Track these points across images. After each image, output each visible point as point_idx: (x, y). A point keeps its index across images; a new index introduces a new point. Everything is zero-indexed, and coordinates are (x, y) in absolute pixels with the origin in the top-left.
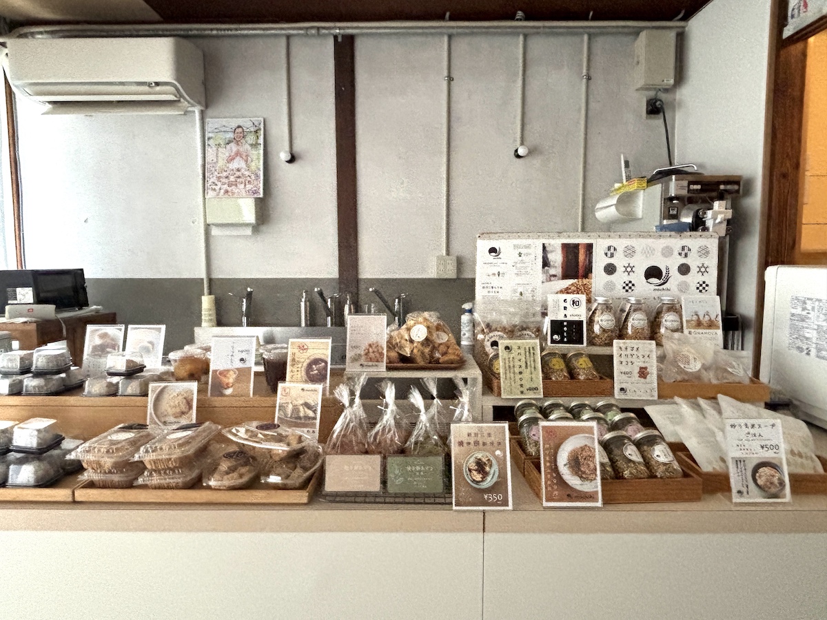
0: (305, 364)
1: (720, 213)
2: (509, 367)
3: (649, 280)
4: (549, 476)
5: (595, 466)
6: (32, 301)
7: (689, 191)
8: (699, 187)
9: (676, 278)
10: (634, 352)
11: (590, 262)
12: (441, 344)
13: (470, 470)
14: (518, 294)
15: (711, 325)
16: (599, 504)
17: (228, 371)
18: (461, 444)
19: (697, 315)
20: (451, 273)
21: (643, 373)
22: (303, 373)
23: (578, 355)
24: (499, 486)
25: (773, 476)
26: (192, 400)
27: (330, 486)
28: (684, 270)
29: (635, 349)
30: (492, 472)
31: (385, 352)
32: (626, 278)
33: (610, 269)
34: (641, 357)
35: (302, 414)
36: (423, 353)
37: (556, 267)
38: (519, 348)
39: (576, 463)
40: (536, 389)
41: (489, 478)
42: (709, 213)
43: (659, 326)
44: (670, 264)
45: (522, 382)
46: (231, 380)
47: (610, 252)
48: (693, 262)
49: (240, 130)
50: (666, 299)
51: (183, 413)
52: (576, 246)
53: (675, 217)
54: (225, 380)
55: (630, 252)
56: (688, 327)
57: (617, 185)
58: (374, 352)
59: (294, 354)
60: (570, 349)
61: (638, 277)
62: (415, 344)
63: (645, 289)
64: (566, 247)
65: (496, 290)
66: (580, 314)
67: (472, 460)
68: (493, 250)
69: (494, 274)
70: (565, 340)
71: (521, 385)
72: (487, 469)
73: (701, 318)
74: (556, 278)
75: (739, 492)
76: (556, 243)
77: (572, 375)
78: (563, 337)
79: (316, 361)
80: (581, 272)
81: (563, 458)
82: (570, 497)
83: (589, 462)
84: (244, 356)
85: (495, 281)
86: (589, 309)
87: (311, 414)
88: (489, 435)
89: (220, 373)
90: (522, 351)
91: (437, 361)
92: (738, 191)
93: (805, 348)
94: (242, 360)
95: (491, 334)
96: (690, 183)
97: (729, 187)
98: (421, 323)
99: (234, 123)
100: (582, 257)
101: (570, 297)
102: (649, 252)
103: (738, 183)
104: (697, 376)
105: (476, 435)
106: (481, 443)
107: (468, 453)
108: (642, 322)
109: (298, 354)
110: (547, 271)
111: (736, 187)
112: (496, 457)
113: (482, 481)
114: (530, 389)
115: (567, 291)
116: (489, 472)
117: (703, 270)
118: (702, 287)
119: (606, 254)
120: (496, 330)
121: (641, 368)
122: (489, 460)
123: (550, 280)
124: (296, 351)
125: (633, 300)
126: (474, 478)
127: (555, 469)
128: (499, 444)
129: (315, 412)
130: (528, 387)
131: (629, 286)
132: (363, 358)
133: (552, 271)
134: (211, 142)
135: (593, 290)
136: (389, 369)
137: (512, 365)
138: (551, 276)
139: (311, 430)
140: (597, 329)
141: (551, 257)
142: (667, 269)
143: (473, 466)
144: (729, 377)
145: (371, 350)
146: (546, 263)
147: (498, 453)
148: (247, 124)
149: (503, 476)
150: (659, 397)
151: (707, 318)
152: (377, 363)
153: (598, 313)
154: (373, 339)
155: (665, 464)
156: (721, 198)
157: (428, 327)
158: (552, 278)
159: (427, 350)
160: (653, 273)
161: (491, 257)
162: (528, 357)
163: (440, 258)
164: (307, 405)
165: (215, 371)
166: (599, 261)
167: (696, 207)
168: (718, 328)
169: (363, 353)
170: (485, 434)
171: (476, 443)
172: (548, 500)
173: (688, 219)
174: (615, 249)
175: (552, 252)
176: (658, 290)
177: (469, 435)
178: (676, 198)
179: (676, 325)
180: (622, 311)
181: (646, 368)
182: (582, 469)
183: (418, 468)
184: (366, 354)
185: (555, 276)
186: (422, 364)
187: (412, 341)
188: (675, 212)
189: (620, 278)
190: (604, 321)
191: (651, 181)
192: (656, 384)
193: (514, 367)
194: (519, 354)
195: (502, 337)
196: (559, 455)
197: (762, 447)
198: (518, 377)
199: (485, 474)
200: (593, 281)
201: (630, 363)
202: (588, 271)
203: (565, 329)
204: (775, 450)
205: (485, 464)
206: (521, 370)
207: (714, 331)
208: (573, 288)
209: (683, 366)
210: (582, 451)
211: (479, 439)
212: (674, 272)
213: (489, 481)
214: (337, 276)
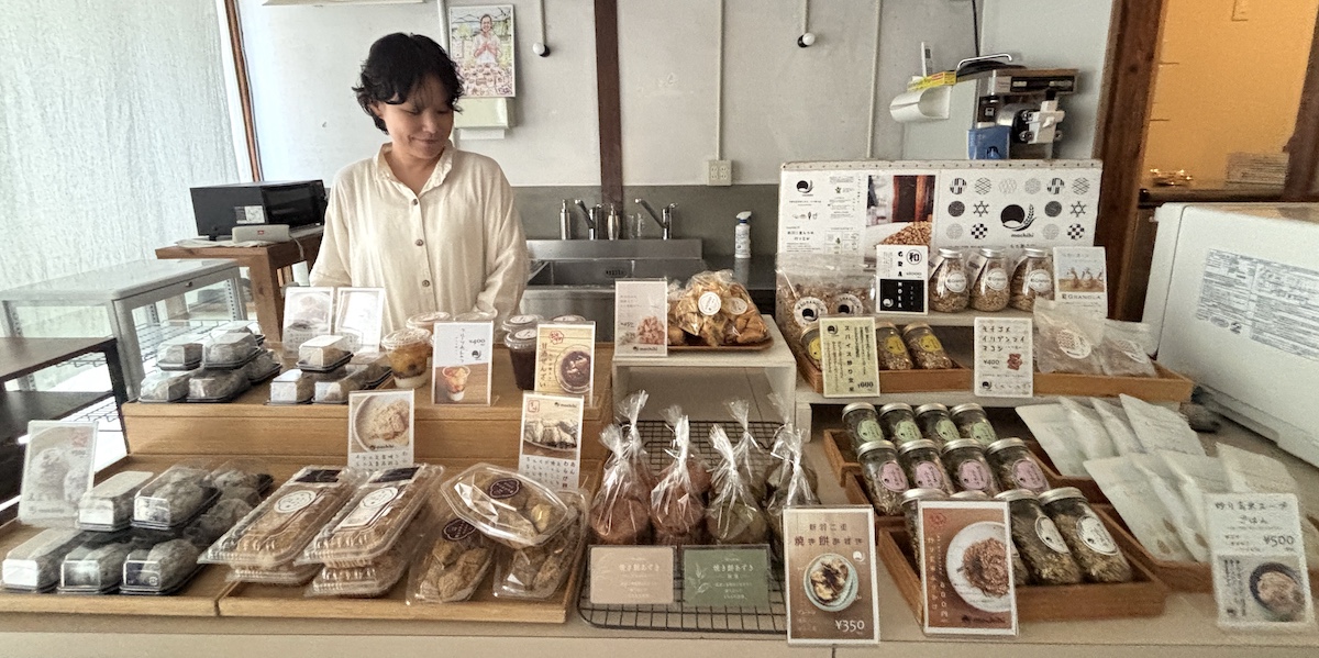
0: (560, 360)
1: (1051, 115)
2: (835, 354)
3: (1006, 224)
4: (934, 587)
5: (1006, 572)
6: (263, 221)
7: (1012, 88)
8: (1024, 84)
9: (1041, 220)
10: (1004, 334)
11: (931, 200)
12: (738, 316)
13: (814, 583)
14: (834, 241)
15: (1092, 285)
16: (1013, 630)
17: (457, 368)
18: (799, 541)
19: (1073, 272)
20: (726, 180)
21: (1014, 362)
22: (558, 373)
23: (919, 331)
24: (860, 607)
25: (1285, 586)
26: (408, 414)
27: (599, 594)
28: (1053, 209)
29: (1004, 330)
30: (848, 585)
31: (666, 330)
32: (977, 220)
33: (956, 209)
34: (1012, 340)
35: (556, 439)
36: (716, 331)
37: (885, 206)
38: (847, 328)
39: (976, 569)
40: (871, 384)
41: (843, 595)
42: (1036, 115)
43: (1021, 286)
44: (1034, 203)
45: (852, 376)
46: (462, 382)
47: (959, 186)
48: (1066, 199)
49: (487, 19)
50: (1032, 252)
51: (396, 434)
52: (913, 179)
53: (992, 119)
54: (453, 381)
55: (983, 186)
56: (1061, 290)
57: (916, 79)
58: (651, 331)
59: (545, 345)
60: (908, 318)
61: (993, 220)
62: (705, 320)
63: (1001, 235)
64: (899, 180)
65: (806, 236)
66: (920, 272)
67: (818, 566)
68: (802, 185)
69: (803, 216)
70: (900, 305)
71: (851, 380)
72: (841, 581)
73: (1079, 278)
74: (884, 221)
75: (1230, 611)
76: (886, 175)
77: (917, 364)
78: (896, 302)
79: (575, 356)
80: (918, 209)
81: (955, 560)
82: (966, 621)
83: (997, 567)
84: (477, 347)
85: (805, 225)
86: (931, 264)
87: (569, 439)
88: (843, 527)
89: (447, 373)
90: (852, 334)
91: (735, 343)
92: (1071, 89)
93: (1230, 322)
94: (475, 353)
95: (804, 300)
96: (1014, 79)
97: (1060, 84)
98: (712, 290)
99: (479, 11)
100: (920, 193)
101: (906, 249)
102: (1008, 187)
103: (1071, 78)
104: (1086, 365)
105: (823, 527)
106: (831, 541)
107: (811, 557)
108: (1001, 283)
109: (550, 346)
110: (874, 213)
111: (1069, 83)
112: (855, 563)
113: (834, 600)
114: (862, 385)
115: (899, 239)
116: (844, 585)
117: (1078, 209)
118: (1075, 232)
119: (952, 189)
120: (809, 295)
121: (1011, 355)
122: (843, 567)
123: (877, 224)
124: (548, 341)
125: (989, 253)
126: (821, 595)
127: (942, 575)
128: (859, 541)
129: (574, 436)
130: (860, 381)
131: (980, 231)
132: (638, 338)
133: (880, 212)
134: (456, 34)
135: (931, 236)
136: (671, 352)
137: (838, 352)
138: (878, 218)
139: (569, 461)
140: (940, 289)
141: (879, 193)
142: (1032, 208)
143: (820, 577)
144: (1126, 363)
145: (647, 328)
146: (872, 201)
147: (857, 555)
148: (494, 11)
149: (864, 590)
150: (1035, 392)
151: (1087, 277)
152: (655, 346)
153: (944, 269)
154: (650, 314)
155: (1105, 558)
156: (1050, 97)
157: (722, 297)
158: (880, 221)
159: (720, 328)
160: (1012, 213)
161: (800, 194)
162: (859, 340)
163: (712, 163)
164: (563, 426)
165: (439, 369)
166: (943, 198)
167: (1017, 108)
168: (1102, 290)
169: (636, 331)
170: (838, 527)
171: (824, 540)
172: (932, 625)
173: (1006, 121)
174: (964, 183)
175: (880, 186)
176: (1018, 236)
177: (812, 527)
178: (996, 97)
179: (1045, 287)
180: (974, 265)
181: (1018, 356)
182: (986, 577)
183: (730, 568)
184: (641, 334)
185: (883, 218)
186: (715, 346)
187: (699, 314)
188: (991, 113)
189: (968, 220)
190: (950, 282)
191: (964, 73)
192: (1031, 379)
193: (840, 354)
194: (848, 337)
195: (817, 304)
196: (949, 553)
197: (1267, 540)
198: (846, 368)
199: (838, 588)
200: (933, 224)
201: (996, 349)
202: (927, 211)
203: (900, 291)
204: (1287, 545)
205: (837, 572)
206: (850, 359)
207: (1096, 294)
208: (906, 233)
209: (1065, 350)
210: (986, 547)
211: (828, 533)
212: (1040, 212)
213: (843, 600)
214: (600, 183)
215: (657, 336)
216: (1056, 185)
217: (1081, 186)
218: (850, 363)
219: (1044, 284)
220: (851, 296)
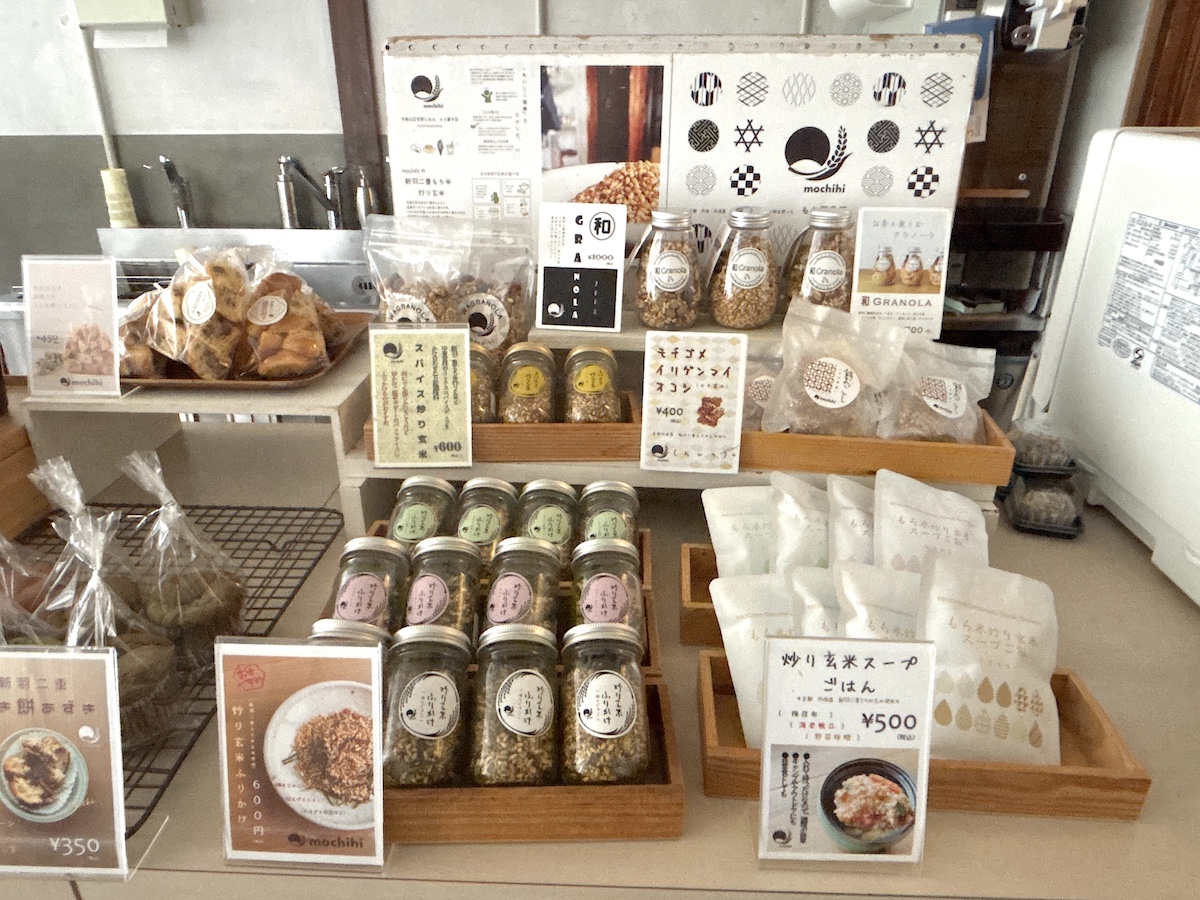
2: (395, 394)
3: (794, 166)
4: (241, 788)
5: (369, 766)
9: (861, 158)
10: (695, 362)
11: (657, 118)
12: (267, 328)
13: (10, 776)
14: (488, 199)
15: (920, 281)
16: (378, 859)
19: (889, 257)
21: (709, 412)
23: (591, 356)
24: (90, 817)
25: (883, 798)
28: (883, 137)
29: (696, 354)
30: (71, 780)
31: (118, 351)
32: (741, 160)
33: (703, 136)
34: (709, 373)
37: (573, 129)
38: (420, 348)
39: (316, 755)
40: (457, 446)
41: (63, 797)
43: (797, 281)
44: (848, 124)
45: (424, 432)
47: (706, 88)
48: (908, 116)
52: (623, 74)
55: (753, 89)
56: (862, 290)
58: (88, 351)
60: (578, 337)
61: (770, 157)
62: (191, 331)
63: (784, 186)
64: (596, 75)
65: (439, 188)
67: (15, 748)
68: (421, 84)
69: (429, 148)
70: (575, 315)
71: (422, 439)
72: (58, 774)
73: (898, 265)
74: (575, 159)
75: (779, 835)
76: (572, 66)
78: (569, 309)
81: (280, 742)
82: (296, 842)
83: (352, 756)
85: (434, 166)
88: (61, 684)
90: (428, 358)
91: (255, 375)
93: (1133, 347)
98: (204, 279)
100: (635, 104)
101: (592, 210)
102: (800, 90)
104: (843, 420)
105: (22, 683)
106: (38, 706)
107: (4, 733)
108: (753, 274)
110: (554, 141)
112: (81, 745)
113: (45, 804)
114: (443, 447)
116: (63, 781)
117: (929, 138)
118: (923, 183)
119: (695, 96)
121: (705, 400)
122: (61, 751)
123: (562, 165)
125: (740, 220)
126: (22, 796)
127: (254, 766)
128: (89, 708)
130: (437, 443)
131: (746, 180)
133: (566, 141)
135: (661, 189)
137: (400, 391)
138: (563, 153)
141: (563, 103)
142: (843, 136)
143: (19, 766)
145: (82, 346)
146: (550, 120)
147: (85, 732)
149: (98, 789)
150: (745, 465)
151: (912, 264)
152: (98, 378)
154: (87, 321)
158: (566, 159)
159: (220, 347)
160: (807, 145)
161: (417, 103)
166: (678, 114)
168: (936, 290)
169: (63, 350)
170: (51, 684)
171: (25, 706)
172: (237, 847)
174: (717, 83)
175: (564, 88)
176: (816, 190)
179: (833, 282)
181: (718, 401)
182: (333, 773)
185: (571, 153)
186: (209, 378)
187: (183, 323)
189: (725, 157)
192: (737, 441)
194: (419, 363)
196: (270, 733)
197: (867, 721)
198: (416, 417)
199: (51, 788)
200: (662, 167)
201: (680, 389)
202: (651, 139)
203: (576, 289)
204: (902, 730)
205: (50, 760)
206: (422, 402)
207: (922, 297)
208: (615, 185)
209: (811, 393)
210: (336, 724)
211: (33, 693)
212: (858, 144)
213: (63, 805)
214: (340, 130)
215: (99, 359)
216: (890, 87)
217: (938, 90)
218: (421, 409)
219: (836, 278)
220: (490, 297)
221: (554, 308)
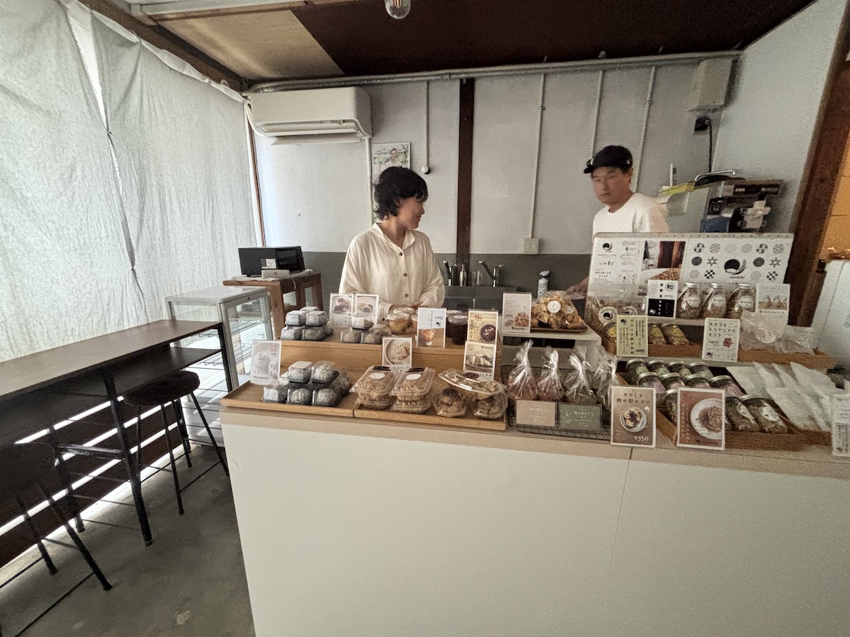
0: (480, 328)
1: (760, 210)
2: (624, 334)
3: (727, 270)
4: (683, 426)
5: (721, 423)
6: (275, 267)
7: (735, 193)
8: (744, 190)
9: (750, 269)
10: (723, 328)
11: (682, 256)
12: (568, 315)
13: (625, 419)
14: (622, 278)
15: (780, 306)
16: (722, 448)
17: (429, 330)
18: (619, 400)
19: (768, 298)
20: (534, 251)
21: (727, 343)
22: (479, 335)
23: (670, 326)
24: (646, 432)
26: (409, 349)
27: (520, 419)
28: (759, 262)
29: (723, 325)
30: (642, 421)
31: (530, 320)
32: (709, 268)
34: (727, 330)
35: (482, 364)
36: (557, 321)
37: (653, 259)
38: (632, 321)
39: (705, 418)
40: (643, 351)
41: (639, 426)
42: (750, 211)
43: (733, 305)
44: (746, 258)
45: (633, 346)
46: (431, 337)
47: (699, 248)
48: (768, 256)
49: (394, 151)
50: (743, 286)
51: (404, 357)
52: (672, 243)
53: (718, 213)
54: (427, 336)
55: (715, 248)
56: (759, 307)
57: (665, 188)
58: (521, 319)
59: (472, 321)
60: (665, 320)
61: (719, 268)
62: (552, 315)
63: (724, 277)
64: (664, 244)
65: (606, 275)
66: (673, 295)
67: (627, 412)
68: (606, 245)
69: (605, 263)
70: (659, 313)
71: (632, 348)
72: (638, 419)
73: (772, 301)
74: (653, 267)
75: (839, 448)
76: (655, 242)
77: (668, 341)
78: (657, 311)
79: (488, 327)
80: (673, 264)
81: (695, 415)
82: (698, 442)
83: (716, 419)
84: (439, 321)
85: (606, 269)
86: (679, 292)
87: (489, 364)
88: (641, 396)
89: (424, 332)
90: (634, 324)
91: (566, 327)
92: (776, 193)
94: (438, 323)
95: (605, 308)
96: (736, 187)
97: (769, 189)
98: (555, 300)
100: (675, 252)
101: (665, 282)
102: (731, 249)
103: (777, 186)
104: (772, 347)
105: (631, 395)
106: (634, 402)
107: (624, 408)
108: (722, 303)
109: (475, 321)
110: (647, 262)
111: (775, 189)
112: (645, 412)
113: (634, 427)
114: (638, 351)
115: (660, 277)
116: (640, 421)
117: (775, 262)
118: (772, 276)
119: (695, 250)
120: (608, 305)
121: (726, 339)
122: (639, 413)
123: (648, 269)
124: (474, 319)
125: (715, 285)
126: (628, 424)
127: (688, 421)
128: (648, 402)
129: (491, 362)
130: (637, 349)
131: (710, 274)
132: (515, 323)
133: (651, 262)
135: (680, 276)
136: (532, 331)
138: (649, 265)
139: (489, 374)
140: (684, 306)
141: (651, 251)
142: (745, 262)
143: (628, 417)
144: (797, 348)
145: (519, 318)
146: (646, 256)
147: (647, 408)
149: (649, 424)
150: (738, 360)
151: (777, 301)
152: (524, 327)
153: (687, 294)
154: (521, 310)
155: (773, 422)
156: (761, 198)
157: (561, 303)
158: (650, 267)
159: (559, 319)
160: (732, 264)
161: (604, 251)
162: (638, 328)
163: (526, 240)
164: (485, 357)
165: (420, 330)
166: (689, 255)
167: (736, 206)
168: (786, 309)
169: (514, 319)
170: (638, 395)
171: (631, 401)
172: (681, 442)
173: (728, 214)
174: (703, 246)
175: (652, 247)
176: (735, 277)
177: (625, 395)
178: (722, 199)
179: (750, 305)
180: (705, 293)
181: (730, 339)
182: (711, 423)
183: (582, 413)
184: (516, 321)
185: (652, 265)
186: (556, 328)
187: (549, 312)
188: (718, 210)
189: (703, 268)
190: (691, 301)
191: (699, 184)
192: (737, 351)
193: (627, 334)
194: (632, 325)
195: (613, 310)
196: (692, 413)
198: (630, 342)
199: (636, 423)
200: (682, 270)
201: (717, 335)
202: (679, 262)
203: (660, 305)
205: (636, 415)
206: (632, 337)
207: (781, 311)
208: (665, 275)
209: (759, 338)
210: (712, 410)
211: (633, 398)
212: (750, 264)
213: (639, 428)
214: (456, 252)
215: (525, 322)
216: (762, 248)
217: (778, 249)
218: (632, 339)
219: (749, 305)
220: (631, 307)
221: (652, 311)
